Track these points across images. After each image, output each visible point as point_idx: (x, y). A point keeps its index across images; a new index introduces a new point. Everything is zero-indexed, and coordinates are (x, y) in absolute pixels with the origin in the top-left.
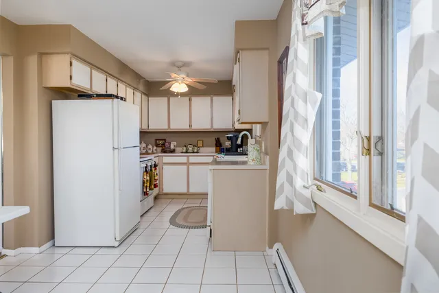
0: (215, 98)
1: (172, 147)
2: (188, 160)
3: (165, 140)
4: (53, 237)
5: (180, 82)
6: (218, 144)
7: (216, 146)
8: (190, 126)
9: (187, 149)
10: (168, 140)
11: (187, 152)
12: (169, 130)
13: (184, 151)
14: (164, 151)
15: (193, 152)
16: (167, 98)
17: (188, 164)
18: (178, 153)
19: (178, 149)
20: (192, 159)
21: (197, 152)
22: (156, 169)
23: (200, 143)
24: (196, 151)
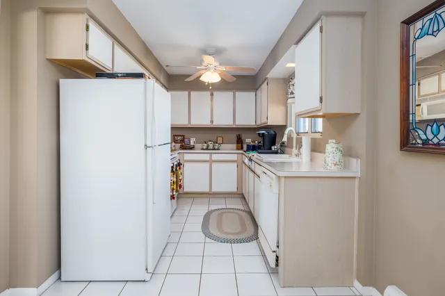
0: (238, 94)
1: (192, 143)
2: (211, 157)
3: (184, 136)
4: (59, 267)
5: (212, 70)
6: (240, 141)
7: (238, 143)
8: (212, 122)
9: (208, 146)
10: (187, 136)
11: (207, 149)
12: (190, 126)
13: (205, 147)
14: (183, 148)
15: (214, 149)
16: (187, 93)
17: (211, 162)
18: (198, 149)
19: (198, 146)
20: (215, 157)
21: (218, 149)
22: (180, 169)
23: (220, 140)
24: (217, 147)
